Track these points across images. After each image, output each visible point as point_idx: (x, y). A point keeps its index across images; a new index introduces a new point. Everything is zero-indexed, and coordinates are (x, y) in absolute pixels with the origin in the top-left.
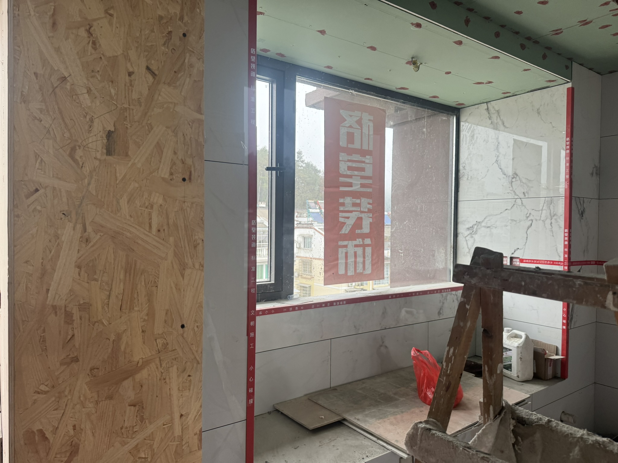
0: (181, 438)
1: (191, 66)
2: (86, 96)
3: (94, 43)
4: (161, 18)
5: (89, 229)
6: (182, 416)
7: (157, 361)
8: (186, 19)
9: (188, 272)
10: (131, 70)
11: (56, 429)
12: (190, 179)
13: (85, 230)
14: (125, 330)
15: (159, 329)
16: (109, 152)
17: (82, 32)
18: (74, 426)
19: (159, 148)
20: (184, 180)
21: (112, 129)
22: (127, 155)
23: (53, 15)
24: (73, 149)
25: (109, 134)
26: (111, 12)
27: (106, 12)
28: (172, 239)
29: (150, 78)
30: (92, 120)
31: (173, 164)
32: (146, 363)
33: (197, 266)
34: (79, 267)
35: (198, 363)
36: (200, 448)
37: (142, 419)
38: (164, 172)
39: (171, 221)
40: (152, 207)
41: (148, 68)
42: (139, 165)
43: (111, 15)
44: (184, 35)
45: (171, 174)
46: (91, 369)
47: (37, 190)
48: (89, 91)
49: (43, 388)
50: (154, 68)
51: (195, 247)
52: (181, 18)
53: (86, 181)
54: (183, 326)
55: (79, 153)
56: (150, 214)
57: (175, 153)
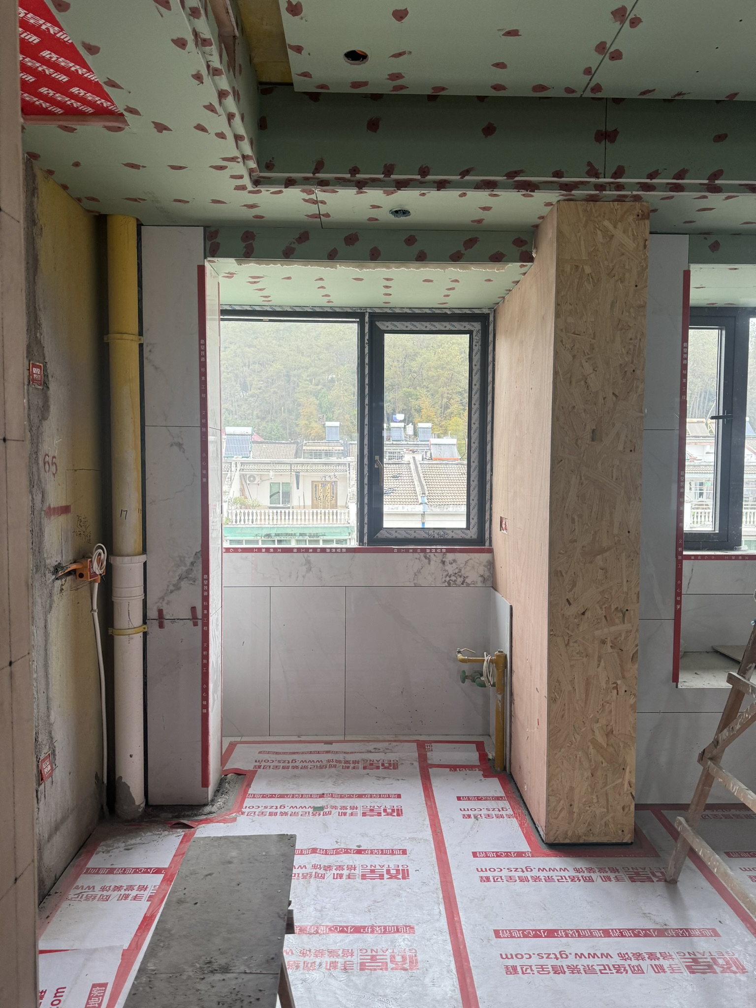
0: (627, 593)
1: (637, 387)
2: (583, 414)
3: (588, 387)
4: (621, 365)
5: (583, 478)
6: (627, 581)
7: (615, 548)
8: (634, 361)
9: (632, 502)
10: (605, 396)
11: (567, 572)
12: (634, 450)
13: (581, 479)
14: (599, 530)
15: (616, 531)
16: (593, 440)
17: (582, 383)
18: (575, 573)
19: (618, 435)
20: (631, 451)
21: (595, 428)
22: (602, 441)
23: (570, 378)
24: (577, 440)
25: (593, 431)
26: (596, 369)
27: (594, 370)
28: (623, 484)
29: (614, 398)
30: (585, 425)
31: (625, 443)
32: (609, 548)
33: (637, 499)
34: (578, 497)
35: (638, 554)
36: (638, 602)
37: (606, 577)
38: (621, 448)
39: (623, 475)
40: (613, 467)
41: (613, 394)
42: (608, 445)
43: (596, 371)
44: (634, 371)
45: (624, 448)
46: (583, 547)
47: (561, 461)
48: (585, 410)
49: (562, 551)
50: (617, 393)
51: (637, 488)
52: (632, 362)
53: (582, 455)
54: (629, 532)
55: (579, 441)
56: (612, 470)
57: (627, 437)
